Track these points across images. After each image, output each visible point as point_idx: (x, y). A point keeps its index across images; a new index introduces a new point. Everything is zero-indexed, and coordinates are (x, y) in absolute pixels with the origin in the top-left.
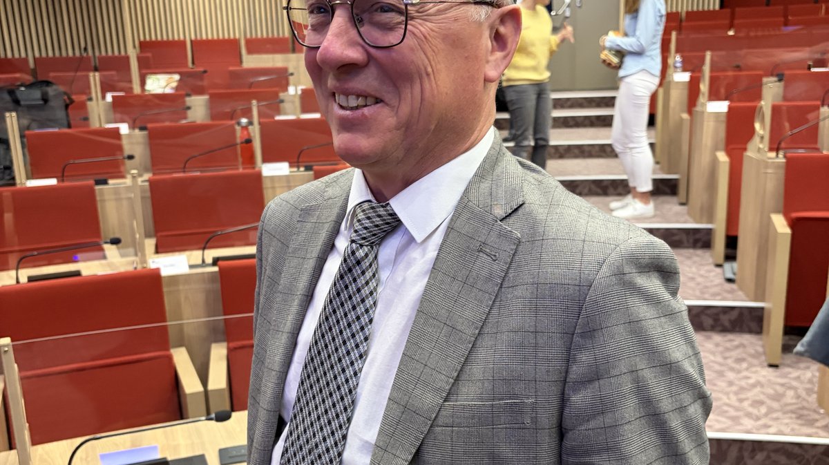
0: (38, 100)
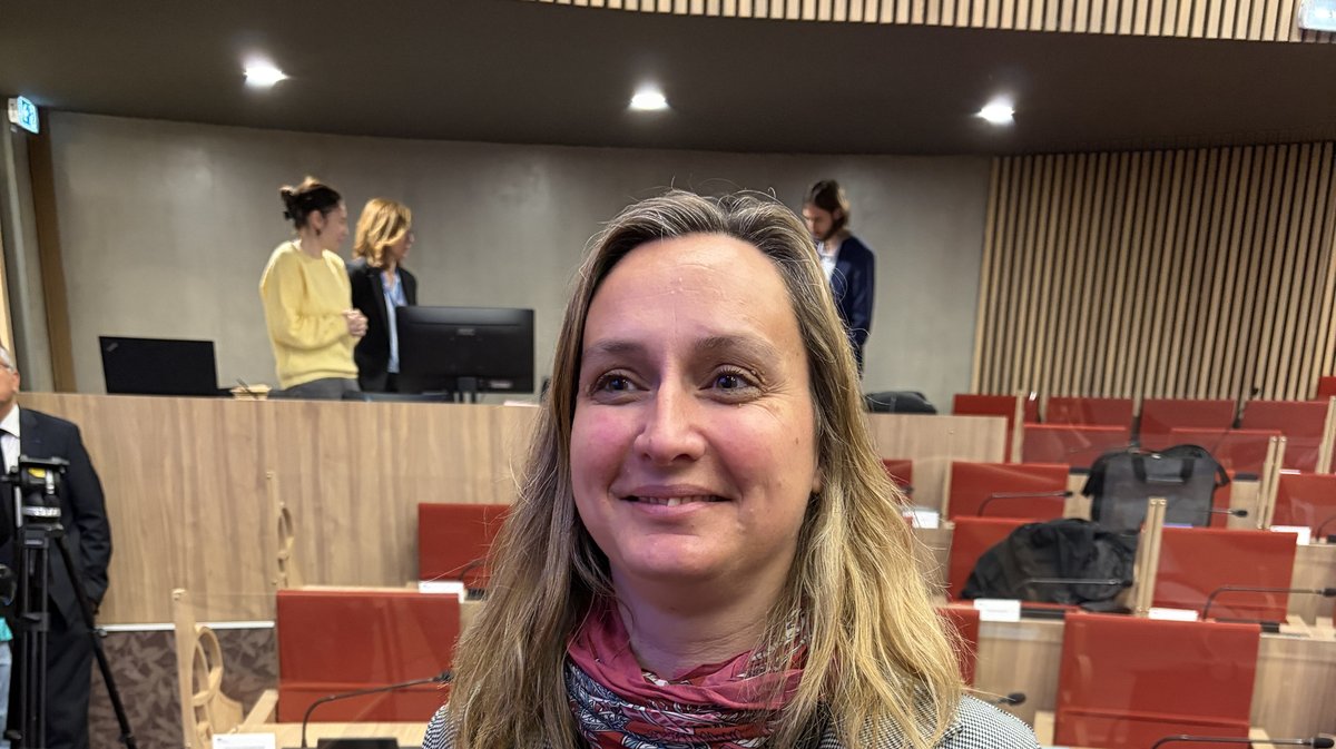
0: (1174, 475)
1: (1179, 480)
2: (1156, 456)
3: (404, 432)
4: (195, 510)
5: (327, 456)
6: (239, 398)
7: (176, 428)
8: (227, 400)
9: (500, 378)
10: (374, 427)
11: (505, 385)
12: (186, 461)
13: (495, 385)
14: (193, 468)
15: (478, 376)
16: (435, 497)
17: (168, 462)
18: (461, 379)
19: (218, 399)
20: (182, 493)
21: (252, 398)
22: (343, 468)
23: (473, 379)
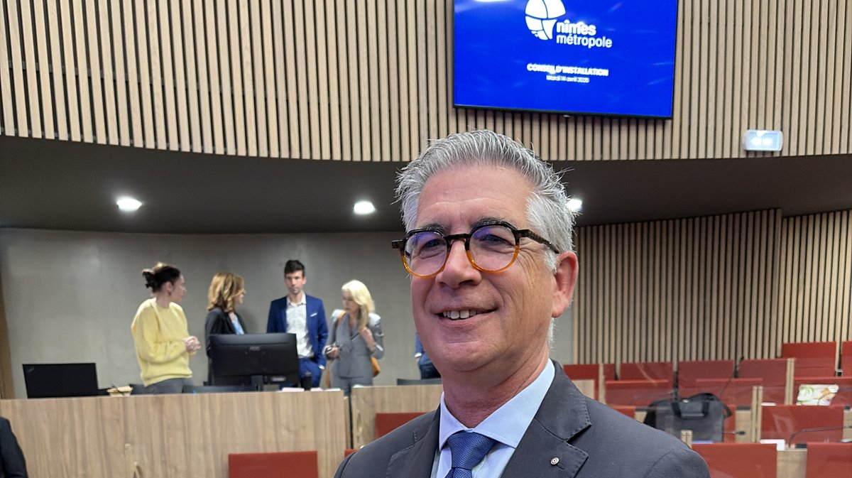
0: (698, 412)
1: (701, 415)
2: (686, 401)
3: (218, 411)
4: (85, 467)
5: (169, 428)
6: (112, 396)
7: (71, 416)
8: (105, 398)
9: (278, 375)
10: (199, 409)
11: (281, 379)
12: (78, 436)
13: (275, 379)
14: (83, 441)
15: (264, 375)
16: (239, 450)
17: (67, 438)
18: (253, 377)
19: (98, 398)
20: (76, 457)
21: (120, 395)
22: (179, 434)
23: (261, 377)
